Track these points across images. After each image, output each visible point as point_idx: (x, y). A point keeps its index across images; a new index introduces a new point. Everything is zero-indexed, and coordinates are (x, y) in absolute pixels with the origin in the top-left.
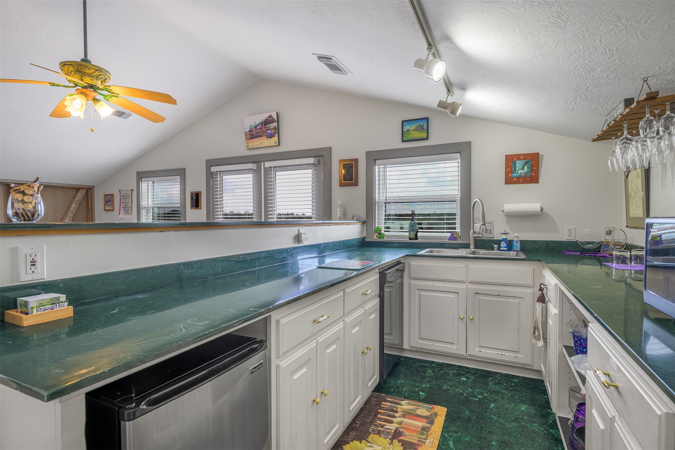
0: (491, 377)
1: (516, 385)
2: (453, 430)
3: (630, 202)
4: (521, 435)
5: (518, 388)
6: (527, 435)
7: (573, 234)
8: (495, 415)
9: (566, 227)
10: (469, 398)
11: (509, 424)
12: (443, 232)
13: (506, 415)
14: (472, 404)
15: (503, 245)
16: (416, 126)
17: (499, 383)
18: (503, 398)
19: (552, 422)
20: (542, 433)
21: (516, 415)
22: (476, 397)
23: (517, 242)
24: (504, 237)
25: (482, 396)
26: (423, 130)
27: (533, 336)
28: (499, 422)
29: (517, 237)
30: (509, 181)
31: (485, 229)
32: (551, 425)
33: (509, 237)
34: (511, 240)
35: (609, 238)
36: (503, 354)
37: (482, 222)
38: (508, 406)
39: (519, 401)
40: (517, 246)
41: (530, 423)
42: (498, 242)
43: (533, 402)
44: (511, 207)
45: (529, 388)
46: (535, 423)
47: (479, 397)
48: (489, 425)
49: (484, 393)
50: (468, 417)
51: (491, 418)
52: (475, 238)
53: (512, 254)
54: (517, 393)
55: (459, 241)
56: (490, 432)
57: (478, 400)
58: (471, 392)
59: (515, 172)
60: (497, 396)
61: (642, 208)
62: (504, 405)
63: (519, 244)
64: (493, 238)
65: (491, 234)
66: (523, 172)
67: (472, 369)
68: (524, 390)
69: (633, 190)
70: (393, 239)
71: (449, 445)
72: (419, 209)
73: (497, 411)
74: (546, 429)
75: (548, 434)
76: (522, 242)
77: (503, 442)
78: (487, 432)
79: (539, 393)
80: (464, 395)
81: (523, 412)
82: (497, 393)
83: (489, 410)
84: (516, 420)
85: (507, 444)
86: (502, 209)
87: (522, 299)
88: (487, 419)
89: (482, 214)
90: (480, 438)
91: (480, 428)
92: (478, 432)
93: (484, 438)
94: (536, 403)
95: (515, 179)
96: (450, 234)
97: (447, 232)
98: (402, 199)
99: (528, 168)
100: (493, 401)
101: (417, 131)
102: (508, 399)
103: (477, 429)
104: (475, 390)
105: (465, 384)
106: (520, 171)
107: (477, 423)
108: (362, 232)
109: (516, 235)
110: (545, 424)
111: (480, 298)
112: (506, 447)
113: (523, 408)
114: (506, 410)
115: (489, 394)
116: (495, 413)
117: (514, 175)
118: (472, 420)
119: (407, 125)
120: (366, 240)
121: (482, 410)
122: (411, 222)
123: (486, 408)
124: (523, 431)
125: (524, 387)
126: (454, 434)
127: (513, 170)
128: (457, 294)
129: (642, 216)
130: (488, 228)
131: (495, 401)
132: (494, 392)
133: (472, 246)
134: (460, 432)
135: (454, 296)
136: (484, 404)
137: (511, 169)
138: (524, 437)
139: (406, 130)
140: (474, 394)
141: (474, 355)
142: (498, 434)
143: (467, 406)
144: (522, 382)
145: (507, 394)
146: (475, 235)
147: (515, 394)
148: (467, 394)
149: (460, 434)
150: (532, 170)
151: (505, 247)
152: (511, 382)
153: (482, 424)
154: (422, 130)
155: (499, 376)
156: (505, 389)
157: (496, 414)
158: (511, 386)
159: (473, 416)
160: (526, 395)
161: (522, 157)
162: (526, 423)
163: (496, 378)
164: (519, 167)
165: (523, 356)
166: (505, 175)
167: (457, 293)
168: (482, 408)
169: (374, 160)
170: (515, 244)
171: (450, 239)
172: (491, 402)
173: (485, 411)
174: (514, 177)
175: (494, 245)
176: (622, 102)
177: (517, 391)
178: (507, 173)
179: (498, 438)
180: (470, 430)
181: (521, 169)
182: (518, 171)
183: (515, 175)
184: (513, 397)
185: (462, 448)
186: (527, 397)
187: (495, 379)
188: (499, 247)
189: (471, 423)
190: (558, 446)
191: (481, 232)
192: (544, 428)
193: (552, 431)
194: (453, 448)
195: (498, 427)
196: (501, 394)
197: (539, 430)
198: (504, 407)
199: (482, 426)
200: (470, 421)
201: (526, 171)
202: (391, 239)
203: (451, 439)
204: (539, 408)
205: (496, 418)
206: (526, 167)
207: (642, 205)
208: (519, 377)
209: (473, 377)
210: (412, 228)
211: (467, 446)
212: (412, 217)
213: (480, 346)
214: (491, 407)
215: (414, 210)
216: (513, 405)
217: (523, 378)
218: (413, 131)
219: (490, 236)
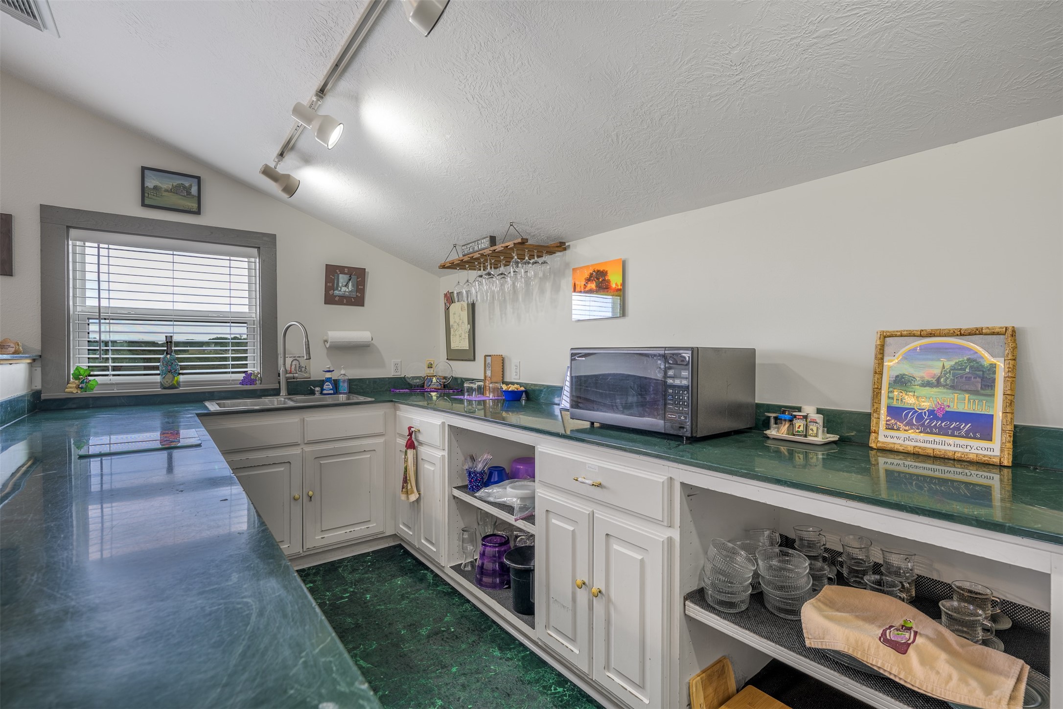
0: (340, 567)
1: (373, 564)
2: (351, 648)
3: (452, 334)
4: (419, 609)
5: (377, 565)
6: (424, 605)
7: (399, 368)
8: (379, 605)
9: (393, 360)
10: (335, 603)
11: (401, 605)
12: (229, 373)
13: (390, 598)
14: (346, 607)
15: (327, 386)
16: (174, 184)
17: (354, 570)
18: (372, 583)
19: (433, 580)
20: (434, 596)
21: (399, 592)
22: (343, 598)
23: (344, 381)
24: (328, 375)
25: (348, 593)
26: (189, 196)
27: (402, 491)
28: (390, 609)
29: (344, 375)
30: (330, 299)
31: (298, 366)
32: (434, 584)
33: (334, 376)
34: (337, 380)
35: (430, 372)
36: (352, 530)
37: (306, 356)
38: (384, 588)
39: (390, 577)
40: (344, 387)
41: (417, 592)
42: (321, 383)
43: (404, 571)
44: (338, 335)
45: (388, 560)
46: (421, 590)
47: (346, 596)
48: (383, 618)
49: (347, 588)
50: (355, 624)
51: (378, 610)
52: (287, 378)
53: (342, 398)
54: (380, 571)
55: (258, 386)
56: (390, 624)
57: (347, 599)
58: (333, 595)
59: (337, 289)
60: (364, 584)
61: (467, 340)
62: (379, 590)
63: (346, 385)
64: (310, 378)
65: (307, 372)
66: (347, 290)
67: (309, 568)
68: (384, 564)
69: (455, 322)
70: (118, 390)
71: (362, 666)
72: (182, 333)
73: (378, 599)
74: (434, 590)
75: (439, 593)
76: (351, 381)
77: (411, 625)
78: (387, 626)
79: (400, 559)
80: (327, 604)
81: (402, 586)
82: (360, 581)
83: (370, 604)
84: (403, 597)
85: (414, 625)
86: (325, 338)
87: (374, 452)
88: (376, 613)
89: (306, 345)
90: (386, 636)
91: (376, 627)
92: (379, 631)
93: (390, 633)
94: (406, 571)
95: (337, 299)
96: (244, 375)
97: (233, 373)
98: (133, 313)
99: (353, 286)
100: (365, 592)
101: (177, 193)
102: (378, 581)
103: (375, 629)
104: (334, 591)
105: (317, 591)
106: (344, 289)
107: (368, 623)
108: (31, 379)
109: (343, 372)
110: (429, 586)
111: (321, 462)
112: (416, 628)
113: (399, 582)
114: (386, 593)
115: (354, 587)
116: (377, 603)
117: (336, 292)
118: (362, 625)
119: (155, 178)
120: (44, 396)
121: (362, 607)
122: (165, 357)
123: (365, 603)
124: (418, 603)
125: (382, 561)
126: (355, 652)
127: (335, 285)
128: (288, 464)
129: (468, 348)
130: (303, 365)
131: (367, 591)
132: (358, 582)
133: (283, 392)
134: (360, 644)
135: (282, 469)
136: (358, 601)
137: (333, 285)
138: (423, 609)
139: (152, 187)
140: (338, 596)
141: (315, 547)
142: (398, 621)
143: (342, 612)
144: (376, 557)
145: (372, 578)
146: (288, 375)
147: (380, 573)
148: (329, 600)
149: (362, 646)
150: (358, 290)
151: (331, 389)
152: (365, 562)
153: (375, 621)
154: (187, 195)
155: (348, 562)
156: (366, 573)
157: (379, 603)
158: (369, 566)
159: (358, 620)
160: (390, 569)
161: (346, 271)
162: (414, 594)
163: (347, 566)
164: (342, 283)
165: (375, 525)
166: (325, 291)
167: (289, 462)
168: (360, 605)
169: (65, 227)
170: (341, 384)
171: (243, 382)
172: (364, 594)
173: (366, 607)
174: (336, 296)
175: (314, 387)
176: (486, 237)
177: (379, 568)
178: (327, 289)
179: (403, 624)
180: (369, 635)
181: (345, 287)
182: (341, 288)
183: (338, 292)
184: (380, 576)
185: (377, 659)
186: (393, 569)
187: (346, 568)
188: (322, 390)
189: (362, 628)
190: (454, 599)
191: (293, 370)
192: (431, 590)
193: (439, 589)
194: (369, 665)
195: (394, 615)
196: (367, 580)
197: (429, 594)
198: (381, 591)
199: (377, 624)
200: (360, 626)
201: (350, 290)
202: (114, 390)
203: (358, 659)
204: (413, 575)
205: (383, 607)
206: (350, 284)
207: (467, 338)
208: (369, 553)
209: (319, 578)
210: (169, 368)
211: (381, 653)
212: (166, 348)
213: (322, 531)
214: (368, 599)
215: (172, 335)
216: (388, 584)
217: (373, 552)
218: (166, 191)
219: (306, 375)
